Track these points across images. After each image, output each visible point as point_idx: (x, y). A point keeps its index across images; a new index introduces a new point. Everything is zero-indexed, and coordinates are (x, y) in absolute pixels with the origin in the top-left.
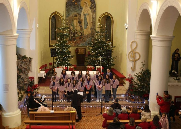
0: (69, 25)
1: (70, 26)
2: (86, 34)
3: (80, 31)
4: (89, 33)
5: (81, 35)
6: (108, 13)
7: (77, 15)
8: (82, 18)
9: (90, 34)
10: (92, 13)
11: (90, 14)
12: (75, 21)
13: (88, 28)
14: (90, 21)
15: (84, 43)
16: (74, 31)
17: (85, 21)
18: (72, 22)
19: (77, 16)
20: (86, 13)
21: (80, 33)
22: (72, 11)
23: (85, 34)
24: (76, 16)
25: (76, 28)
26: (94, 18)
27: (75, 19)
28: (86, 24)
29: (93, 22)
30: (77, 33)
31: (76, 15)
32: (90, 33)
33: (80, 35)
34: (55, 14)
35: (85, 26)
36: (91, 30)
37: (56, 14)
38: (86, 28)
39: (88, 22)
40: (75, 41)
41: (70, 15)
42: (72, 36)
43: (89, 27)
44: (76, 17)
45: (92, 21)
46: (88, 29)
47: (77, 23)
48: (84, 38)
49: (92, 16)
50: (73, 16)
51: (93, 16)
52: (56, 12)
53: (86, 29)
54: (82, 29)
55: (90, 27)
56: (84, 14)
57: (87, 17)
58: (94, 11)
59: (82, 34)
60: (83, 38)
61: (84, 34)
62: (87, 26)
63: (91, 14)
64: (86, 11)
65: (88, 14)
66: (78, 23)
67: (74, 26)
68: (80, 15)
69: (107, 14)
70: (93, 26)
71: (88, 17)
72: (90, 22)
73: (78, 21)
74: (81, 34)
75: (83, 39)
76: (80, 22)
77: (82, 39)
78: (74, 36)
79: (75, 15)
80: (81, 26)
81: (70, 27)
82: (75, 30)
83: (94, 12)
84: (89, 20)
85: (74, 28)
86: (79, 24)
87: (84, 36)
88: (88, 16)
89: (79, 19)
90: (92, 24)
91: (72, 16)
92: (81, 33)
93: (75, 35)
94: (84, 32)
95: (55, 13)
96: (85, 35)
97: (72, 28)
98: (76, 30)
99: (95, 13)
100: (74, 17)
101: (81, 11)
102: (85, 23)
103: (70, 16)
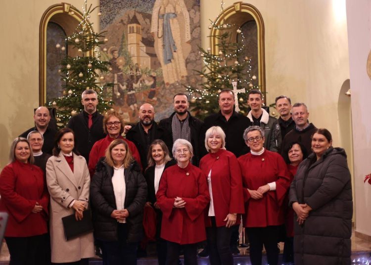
0: (112, 52)
1: (116, 55)
2: (172, 82)
3: (149, 72)
4: (180, 78)
5: (154, 86)
6: (241, 4)
7: (139, 17)
8: (155, 28)
9: (185, 79)
10: (189, 11)
11: (182, 13)
12: (133, 39)
13: (175, 61)
14: (182, 36)
15: (164, 111)
16: (129, 72)
17: (166, 37)
18: (120, 40)
19: (138, 23)
20: (168, 11)
21: (151, 76)
22: (120, 6)
23: (166, 81)
24: (135, 20)
25: (135, 61)
26: (196, 26)
27: (133, 32)
28: (170, 48)
29: (193, 39)
30: (138, 78)
31: (135, 17)
32: (183, 77)
33: (149, 83)
34: (61, 11)
35: (165, 53)
36: (186, 67)
37: (66, 10)
38: (170, 60)
39: (176, 41)
40: (132, 106)
41: (114, 18)
42: (124, 88)
43: (181, 55)
44: (135, 25)
45: (188, 37)
46: (176, 65)
47: (138, 44)
48: (163, 96)
49: (188, 21)
50: (125, 22)
51: (191, 19)
52: (66, 6)
53: (170, 64)
54: (156, 64)
55: (184, 57)
56: (163, 15)
57: (171, 25)
58: (195, 5)
59: (157, 80)
60: (159, 94)
61: (163, 82)
62: (172, 53)
63: (186, 14)
64: (169, 5)
65: (175, 15)
66: (143, 45)
67: (130, 53)
68: (149, 17)
69: (241, 8)
70: (194, 52)
71: (174, 25)
72: (182, 40)
73: (143, 38)
74: (152, 82)
75: (160, 97)
76: (149, 42)
77: (158, 99)
78: (130, 88)
79: (131, 18)
80: (153, 55)
81: (116, 59)
82: (134, 69)
83: (196, 7)
84: (180, 33)
85: (128, 62)
86: (144, 48)
87: (164, 88)
88: (175, 20)
89: (145, 30)
90: (189, 48)
91: (122, 21)
92: (154, 78)
93: (132, 85)
94: (164, 76)
95: (63, 9)
96: (168, 84)
97: (120, 61)
98: (137, 70)
99: (199, 10)
100: (129, 26)
101: (153, 5)
102: (167, 45)
103: (114, 21)
